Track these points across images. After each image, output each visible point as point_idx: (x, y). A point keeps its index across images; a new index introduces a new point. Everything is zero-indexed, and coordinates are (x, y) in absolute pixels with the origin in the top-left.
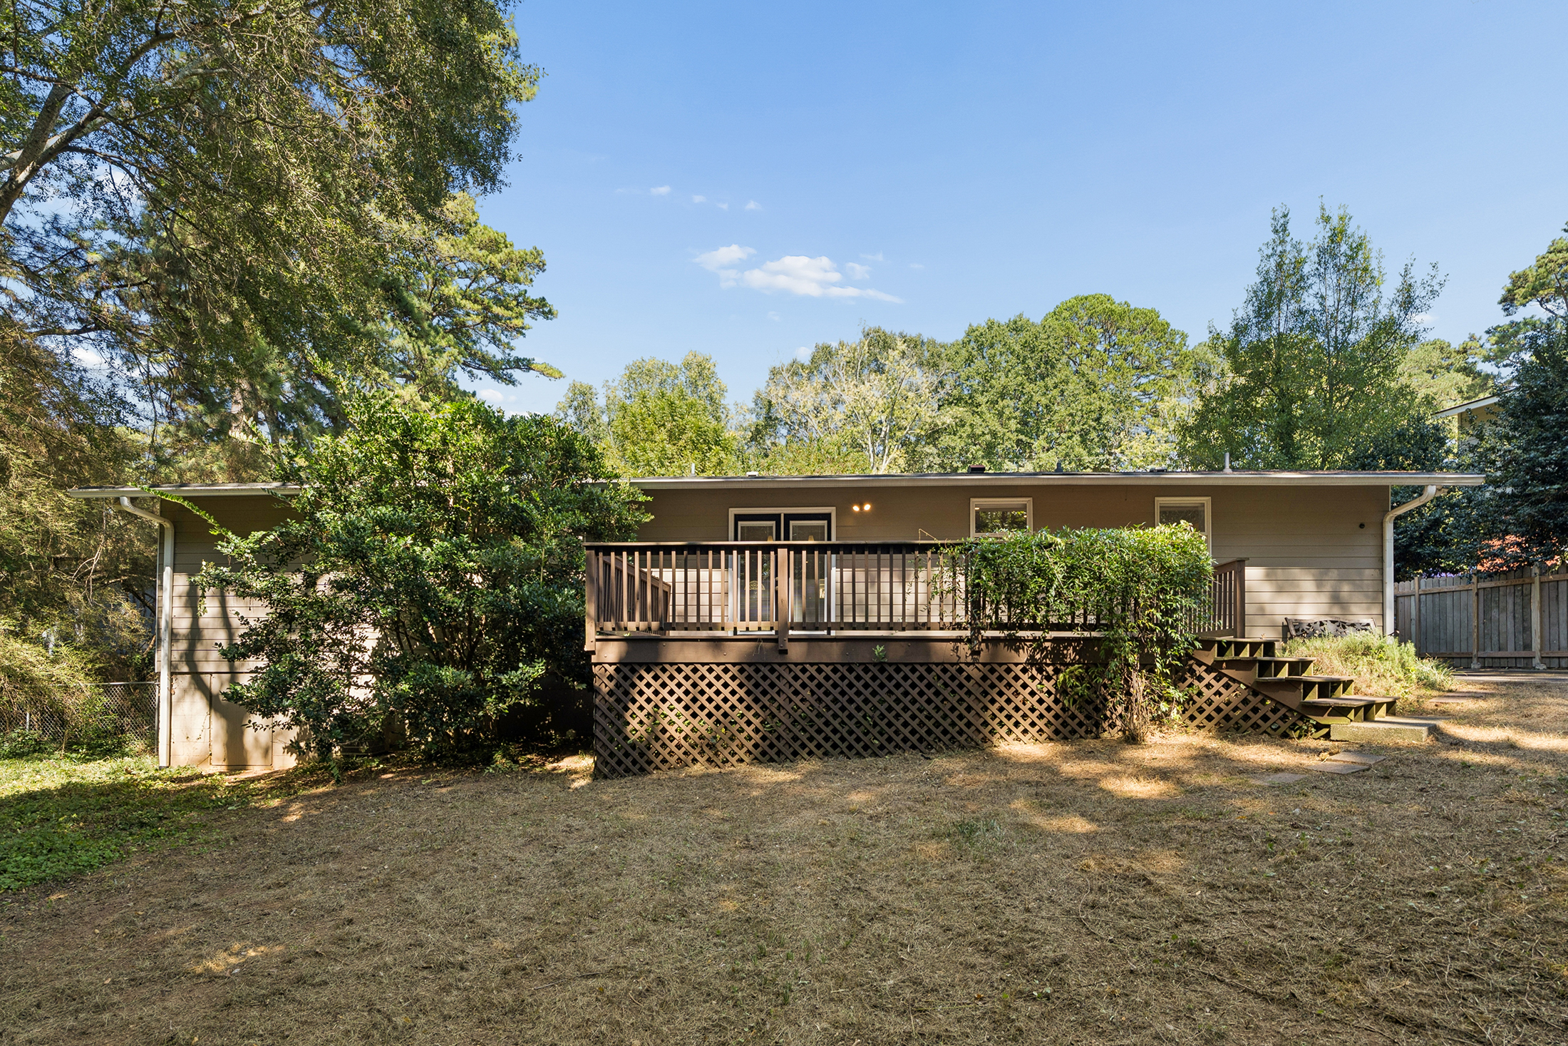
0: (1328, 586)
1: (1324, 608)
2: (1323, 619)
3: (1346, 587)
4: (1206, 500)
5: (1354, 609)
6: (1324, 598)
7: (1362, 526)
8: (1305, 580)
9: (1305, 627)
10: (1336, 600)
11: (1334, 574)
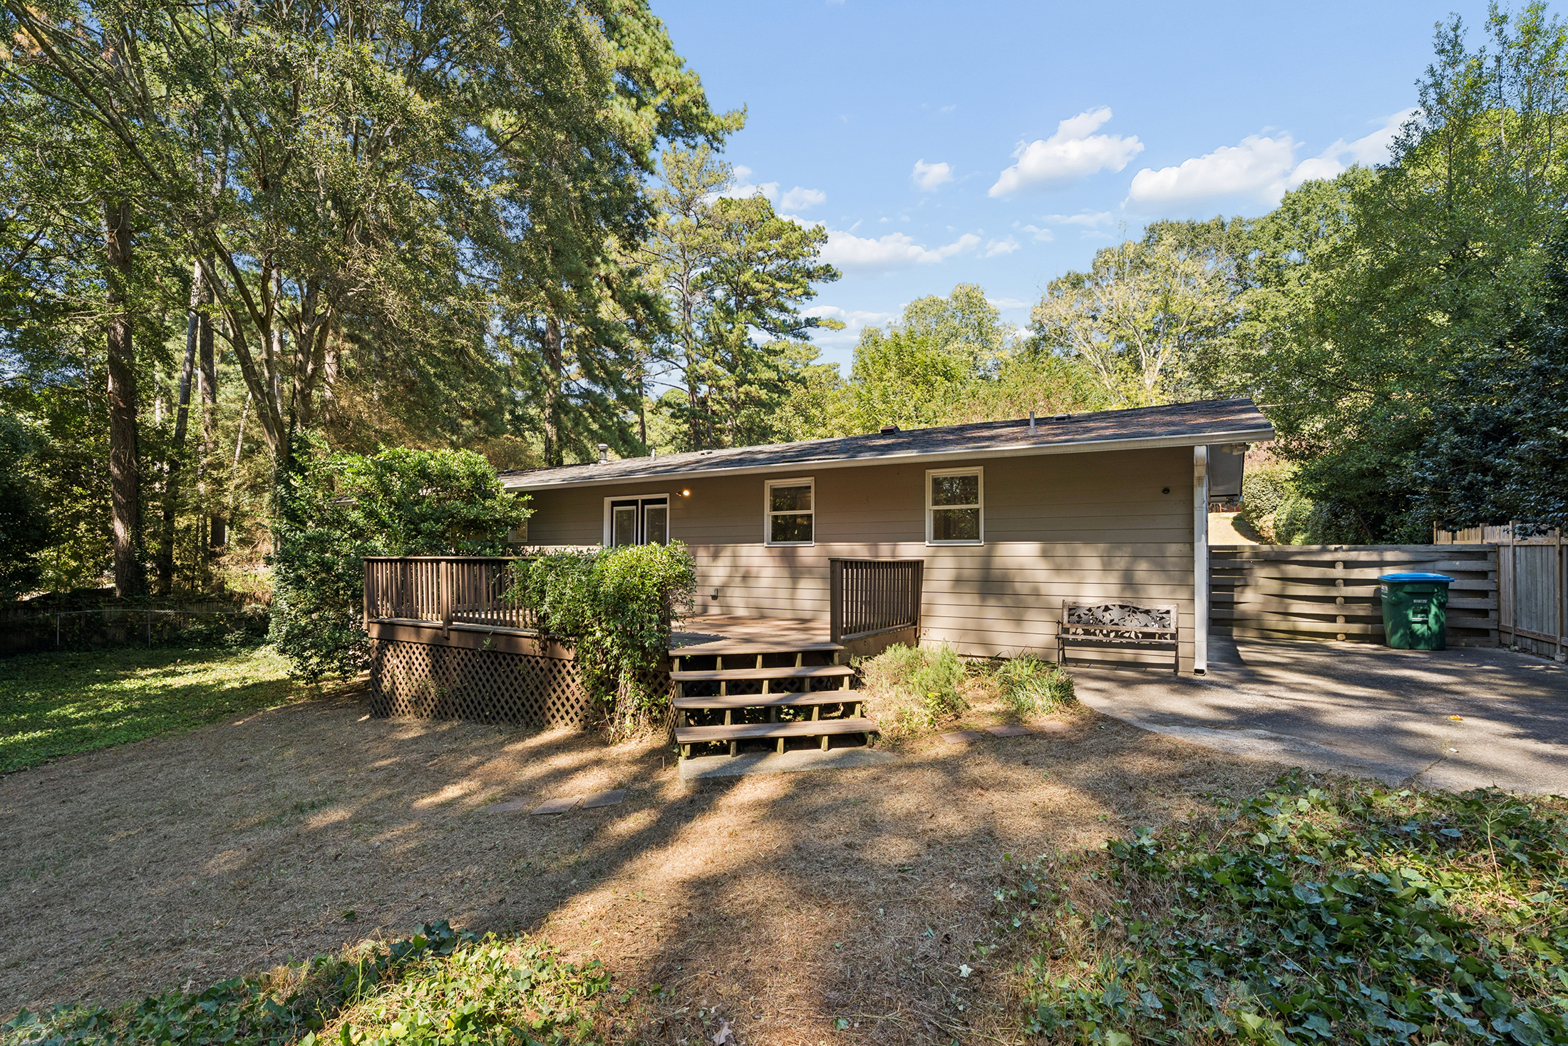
0: (1121, 563)
1: (1114, 590)
2: (1109, 603)
3: (1143, 566)
4: (978, 471)
5: (1155, 591)
6: (1114, 578)
7: (1166, 491)
8: (1090, 558)
9: (1082, 612)
10: (1129, 582)
11: (1127, 550)
